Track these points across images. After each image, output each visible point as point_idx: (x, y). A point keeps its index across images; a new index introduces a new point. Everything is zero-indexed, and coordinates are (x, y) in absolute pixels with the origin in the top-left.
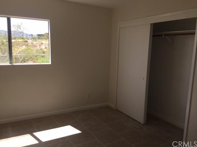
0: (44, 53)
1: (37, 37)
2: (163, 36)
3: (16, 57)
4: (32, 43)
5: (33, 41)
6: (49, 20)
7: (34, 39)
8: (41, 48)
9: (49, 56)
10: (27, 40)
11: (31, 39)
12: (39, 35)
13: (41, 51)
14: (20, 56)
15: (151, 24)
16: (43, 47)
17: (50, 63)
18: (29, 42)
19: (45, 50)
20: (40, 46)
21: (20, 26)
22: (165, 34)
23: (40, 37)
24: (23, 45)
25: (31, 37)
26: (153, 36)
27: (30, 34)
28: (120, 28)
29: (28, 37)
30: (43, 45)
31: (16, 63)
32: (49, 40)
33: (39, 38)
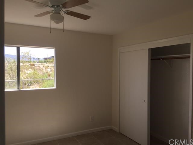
0: (49, 75)
1: (43, 60)
2: (161, 59)
3: (24, 82)
4: (38, 66)
5: (39, 64)
6: (55, 48)
7: (40, 62)
8: (47, 71)
9: (54, 80)
10: (34, 64)
11: (38, 62)
12: (45, 59)
13: (47, 74)
14: (27, 81)
15: (149, 49)
16: (49, 70)
17: (55, 88)
18: (35, 66)
19: (51, 73)
20: (46, 69)
21: (28, 53)
22: (162, 58)
23: (46, 60)
24: (30, 69)
25: (38, 61)
26: (151, 60)
27: (37, 58)
28: (120, 53)
29: (35, 61)
30: (49, 68)
31: (23, 88)
32: (54, 63)
33: (45, 62)
